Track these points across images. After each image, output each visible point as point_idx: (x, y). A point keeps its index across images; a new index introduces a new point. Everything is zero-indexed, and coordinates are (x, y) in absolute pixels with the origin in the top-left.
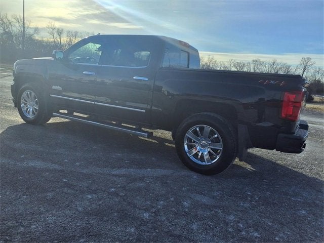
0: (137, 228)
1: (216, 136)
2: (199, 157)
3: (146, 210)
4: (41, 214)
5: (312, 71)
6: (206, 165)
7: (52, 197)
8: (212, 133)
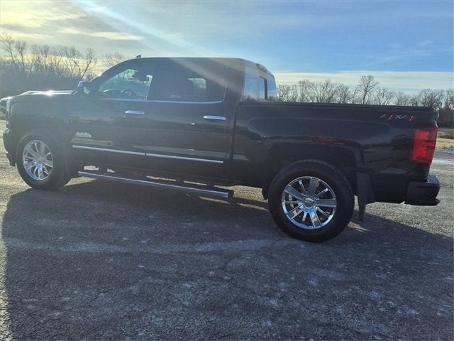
0: (273, 320)
1: (327, 190)
2: (304, 220)
3: (270, 296)
4: (139, 316)
5: (376, 93)
6: (315, 230)
7: (138, 292)
8: (322, 187)
